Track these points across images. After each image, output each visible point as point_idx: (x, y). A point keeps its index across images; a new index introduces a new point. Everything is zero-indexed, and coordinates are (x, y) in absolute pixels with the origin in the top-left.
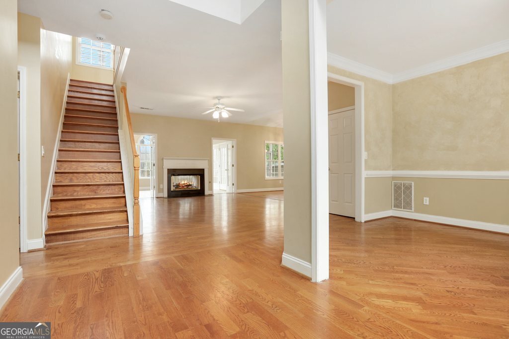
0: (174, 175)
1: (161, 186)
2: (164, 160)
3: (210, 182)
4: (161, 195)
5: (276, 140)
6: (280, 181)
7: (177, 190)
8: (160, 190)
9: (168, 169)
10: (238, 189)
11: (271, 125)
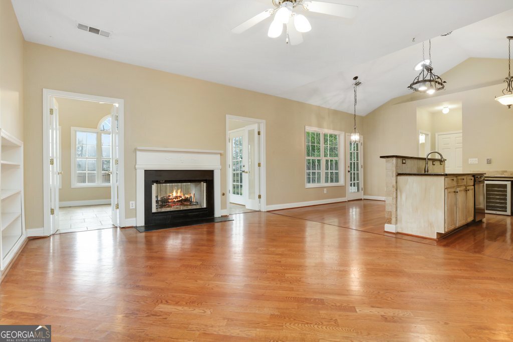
0: (157, 182)
1: (132, 205)
2: (138, 153)
3: (224, 194)
4: (131, 222)
5: (320, 126)
6: (325, 189)
7: (164, 210)
8: (130, 213)
9: (146, 171)
10: (267, 204)
11: (315, 101)
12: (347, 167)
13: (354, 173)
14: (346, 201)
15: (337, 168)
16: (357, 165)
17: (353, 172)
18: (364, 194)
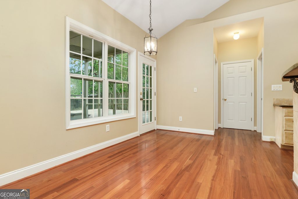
12: (139, 94)
13: (147, 101)
14: (138, 137)
15: (127, 95)
16: (151, 92)
17: (146, 99)
18: (157, 124)
